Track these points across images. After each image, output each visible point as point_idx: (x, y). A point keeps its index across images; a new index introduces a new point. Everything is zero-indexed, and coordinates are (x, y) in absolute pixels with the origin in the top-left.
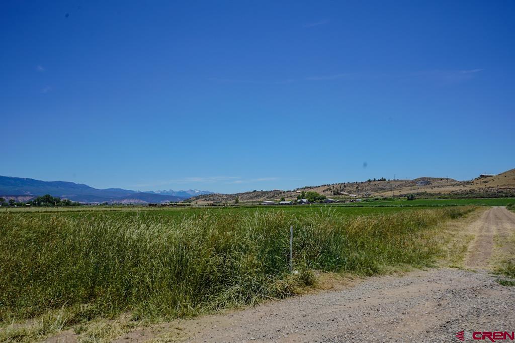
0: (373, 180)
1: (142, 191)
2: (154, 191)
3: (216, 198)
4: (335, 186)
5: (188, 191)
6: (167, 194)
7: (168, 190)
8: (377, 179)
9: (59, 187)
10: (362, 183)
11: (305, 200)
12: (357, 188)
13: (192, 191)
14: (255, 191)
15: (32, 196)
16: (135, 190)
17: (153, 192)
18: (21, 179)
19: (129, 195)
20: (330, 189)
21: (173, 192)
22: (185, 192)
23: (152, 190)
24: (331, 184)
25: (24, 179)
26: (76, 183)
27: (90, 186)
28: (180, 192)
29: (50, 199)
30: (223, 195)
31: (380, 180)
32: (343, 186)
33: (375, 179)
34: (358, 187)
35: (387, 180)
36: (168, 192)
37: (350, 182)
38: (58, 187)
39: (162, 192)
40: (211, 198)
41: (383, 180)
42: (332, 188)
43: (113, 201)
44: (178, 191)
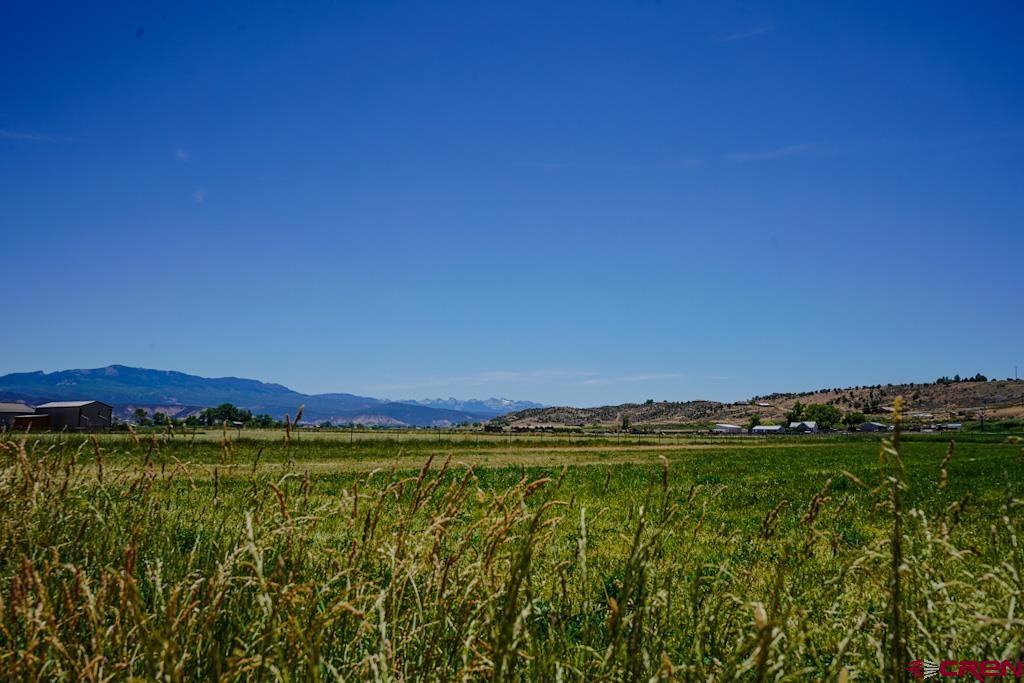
0: (953, 379)
1: (393, 400)
2: (418, 400)
3: (562, 416)
4: (855, 393)
5: (487, 401)
6: (446, 407)
7: (446, 398)
8: (962, 378)
9: (232, 390)
10: (926, 385)
11: (811, 424)
12: (915, 397)
13: (494, 400)
14: (650, 402)
15: (181, 407)
16: (379, 398)
17: (414, 401)
18: (160, 372)
19: (368, 406)
20: (845, 400)
21: (456, 403)
22: (481, 403)
23: (412, 398)
24: (842, 389)
25: (165, 372)
26: (264, 382)
27: (291, 389)
28: (469, 403)
29: (231, 411)
30: (577, 410)
31: (972, 380)
32: (876, 392)
33: (957, 377)
34: (917, 394)
35: (989, 380)
36: (445, 403)
37: (894, 384)
38: (228, 390)
39: (433, 402)
40: (553, 416)
41: (980, 379)
42: (848, 396)
43: (336, 419)
44: (466, 399)
